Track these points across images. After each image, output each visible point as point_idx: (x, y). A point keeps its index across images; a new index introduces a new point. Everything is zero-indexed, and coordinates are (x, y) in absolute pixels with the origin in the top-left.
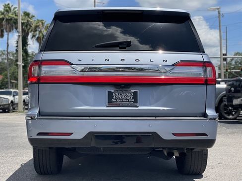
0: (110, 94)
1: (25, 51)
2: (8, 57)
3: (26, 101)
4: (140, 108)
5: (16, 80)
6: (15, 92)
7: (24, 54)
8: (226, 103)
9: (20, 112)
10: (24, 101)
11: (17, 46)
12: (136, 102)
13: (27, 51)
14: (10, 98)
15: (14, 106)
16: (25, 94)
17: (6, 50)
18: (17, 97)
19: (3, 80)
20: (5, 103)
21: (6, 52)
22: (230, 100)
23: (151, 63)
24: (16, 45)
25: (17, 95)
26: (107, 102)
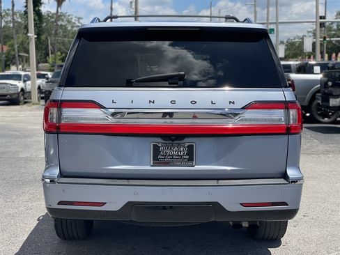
0: (156, 148)
1: (38, 14)
2: (13, 19)
3: (41, 88)
4: (197, 167)
5: (26, 53)
6: (26, 76)
7: (37, 18)
8: (320, 102)
9: (34, 104)
10: (39, 88)
11: (26, 6)
12: (191, 159)
13: (41, 13)
14: (20, 84)
15: (26, 96)
16: (40, 76)
17: (11, 8)
18: (28, 83)
19: (9, 52)
20: (12, 92)
21: (11, 12)
22: (326, 97)
23: (213, 106)
24: (25, 4)
25: (29, 79)
26: (152, 159)
